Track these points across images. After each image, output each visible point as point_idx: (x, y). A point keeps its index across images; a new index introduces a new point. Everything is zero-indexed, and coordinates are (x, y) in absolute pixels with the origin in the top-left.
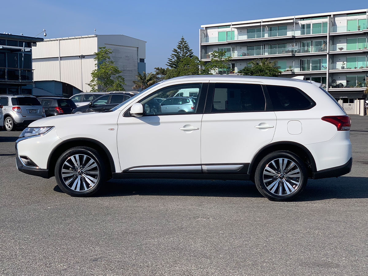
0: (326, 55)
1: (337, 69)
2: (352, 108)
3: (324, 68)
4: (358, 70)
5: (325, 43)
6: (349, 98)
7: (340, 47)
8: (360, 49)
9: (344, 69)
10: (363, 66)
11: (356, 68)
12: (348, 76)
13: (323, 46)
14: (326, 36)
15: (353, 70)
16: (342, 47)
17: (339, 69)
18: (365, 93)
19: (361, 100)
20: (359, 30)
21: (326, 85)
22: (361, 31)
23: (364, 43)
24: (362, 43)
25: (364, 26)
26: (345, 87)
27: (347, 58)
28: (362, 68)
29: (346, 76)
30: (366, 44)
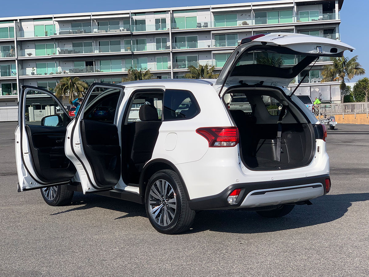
0: (15, 60)
1: (28, 75)
2: (43, 115)
3: (14, 74)
4: (48, 76)
5: (13, 48)
6: (42, 105)
7: (28, 53)
8: (49, 55)
9: (34, 75)
10: (53, 72)
11: (46, 74)
12: (39, 82)
13: (11, 51)
14: (14, 41)
15: (43, 76)
16: (30, 52)
17: (29, 75)
19: (51, 107)
20: (47, 35)
21: (17, 91)
22: (49, 37)
23: (52, 49)
24: (50, 49)
25: (51, 32)
26: (36, 94)
27: (36, 64)
28: (52, 74)
29: (37, 82)
30: (54, 49)
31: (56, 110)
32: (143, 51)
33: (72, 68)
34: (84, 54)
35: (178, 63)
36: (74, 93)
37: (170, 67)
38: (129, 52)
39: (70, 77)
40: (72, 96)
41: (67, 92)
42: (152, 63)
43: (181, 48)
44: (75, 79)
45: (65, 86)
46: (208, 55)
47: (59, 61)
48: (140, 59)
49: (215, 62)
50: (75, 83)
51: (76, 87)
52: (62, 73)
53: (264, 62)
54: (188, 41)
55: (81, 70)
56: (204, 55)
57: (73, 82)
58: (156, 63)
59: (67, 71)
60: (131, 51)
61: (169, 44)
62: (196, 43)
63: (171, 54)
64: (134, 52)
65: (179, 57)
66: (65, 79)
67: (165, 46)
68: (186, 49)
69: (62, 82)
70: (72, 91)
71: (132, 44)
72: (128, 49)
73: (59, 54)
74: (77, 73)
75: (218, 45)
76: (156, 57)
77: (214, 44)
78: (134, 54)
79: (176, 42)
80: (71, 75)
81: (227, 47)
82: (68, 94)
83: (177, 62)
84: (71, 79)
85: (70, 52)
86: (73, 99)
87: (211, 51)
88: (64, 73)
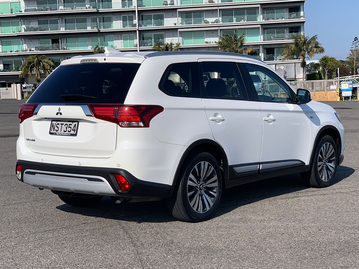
2: (9, 93)
4: (14, 53)
6: (7, 82)
8: (14, 32)
10: (19, 50)
11: (11, 52)
12: (5, 60)
15: (9, 54)
18: (20, 77)
19: (17, 84)
20: (12, 13)
22: (14, 14)
23: (18, 27)
24: (16, 27)
25: (17, 9)
26: (2, 71)
27: (2, 41)
28: (17, 52)
29: (3, 60)
30: (20, 27)
31: (23, 87)
32: (109, 28)
33: (38, 45)
34: (49, 31)
35: (145, 41)
36: (40, 71)
37: (137, 45)
38: (95, 30)
39: (36, 54)
40: (38, 74)
41: (33, 70)
42: (118, 41)
43: (147, 25)
44: (42, 57)
45: (31, 64)
46: (175, 33)
47: (24, 38)
48: (107, 37)
49: (181, 40)
50: (41, 61)
51: (42, 65)
52: (28, 50)
53: (227, 39)
54: (154, 19)
55: (47, 48)
56: (171, 33)
57: (40, 60)
58: (122, 41)
59: (33, 49)
60: (97, 28)
61: (136, 21)
62: (163, 21)
63: (138, 32)
64: (101, 29)
65: (146, 35)
66: (31, 57)
67: (132, 23)
68: (153, 27)
69: (28, 60)
70: (38, 69)
71: (98, 22)
72: (94, 27)
73: (25, 32)
74: (43, 50)
75: (184, 23)
76: (123, 35)
77: (181, 22)
78: (101, 31)
79: (142, 20)
80: (37, 52)
81: (193, 25)
82: (34, 72)
83: (143, 39)
84: (37, 57)
85: (35, 30)
86: (39, 77)
87: (177, 29)
88: (30, 51)
